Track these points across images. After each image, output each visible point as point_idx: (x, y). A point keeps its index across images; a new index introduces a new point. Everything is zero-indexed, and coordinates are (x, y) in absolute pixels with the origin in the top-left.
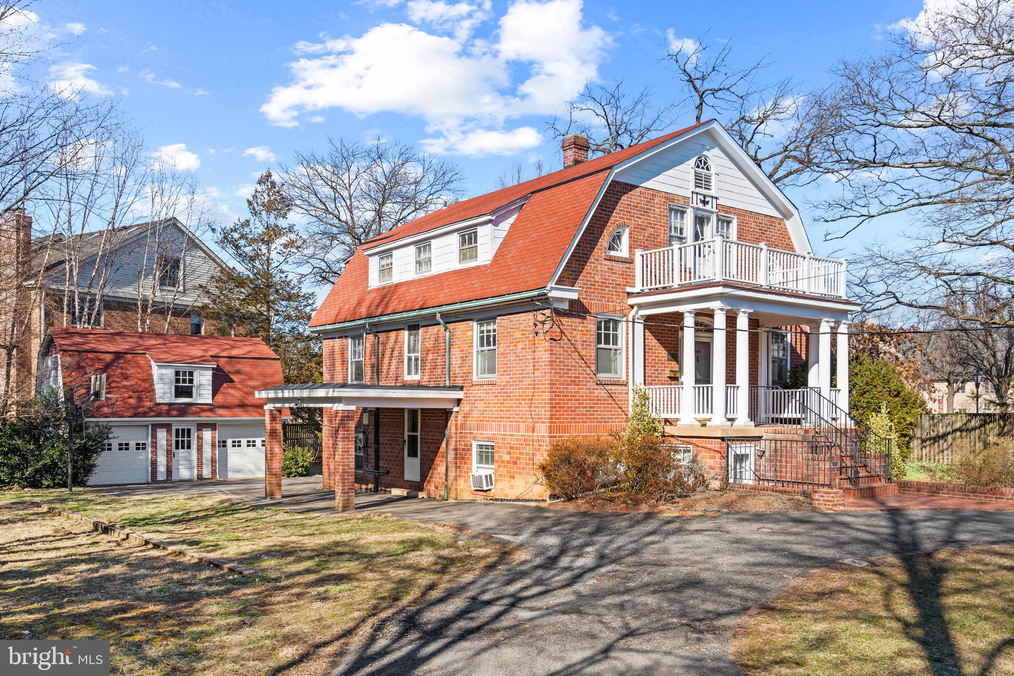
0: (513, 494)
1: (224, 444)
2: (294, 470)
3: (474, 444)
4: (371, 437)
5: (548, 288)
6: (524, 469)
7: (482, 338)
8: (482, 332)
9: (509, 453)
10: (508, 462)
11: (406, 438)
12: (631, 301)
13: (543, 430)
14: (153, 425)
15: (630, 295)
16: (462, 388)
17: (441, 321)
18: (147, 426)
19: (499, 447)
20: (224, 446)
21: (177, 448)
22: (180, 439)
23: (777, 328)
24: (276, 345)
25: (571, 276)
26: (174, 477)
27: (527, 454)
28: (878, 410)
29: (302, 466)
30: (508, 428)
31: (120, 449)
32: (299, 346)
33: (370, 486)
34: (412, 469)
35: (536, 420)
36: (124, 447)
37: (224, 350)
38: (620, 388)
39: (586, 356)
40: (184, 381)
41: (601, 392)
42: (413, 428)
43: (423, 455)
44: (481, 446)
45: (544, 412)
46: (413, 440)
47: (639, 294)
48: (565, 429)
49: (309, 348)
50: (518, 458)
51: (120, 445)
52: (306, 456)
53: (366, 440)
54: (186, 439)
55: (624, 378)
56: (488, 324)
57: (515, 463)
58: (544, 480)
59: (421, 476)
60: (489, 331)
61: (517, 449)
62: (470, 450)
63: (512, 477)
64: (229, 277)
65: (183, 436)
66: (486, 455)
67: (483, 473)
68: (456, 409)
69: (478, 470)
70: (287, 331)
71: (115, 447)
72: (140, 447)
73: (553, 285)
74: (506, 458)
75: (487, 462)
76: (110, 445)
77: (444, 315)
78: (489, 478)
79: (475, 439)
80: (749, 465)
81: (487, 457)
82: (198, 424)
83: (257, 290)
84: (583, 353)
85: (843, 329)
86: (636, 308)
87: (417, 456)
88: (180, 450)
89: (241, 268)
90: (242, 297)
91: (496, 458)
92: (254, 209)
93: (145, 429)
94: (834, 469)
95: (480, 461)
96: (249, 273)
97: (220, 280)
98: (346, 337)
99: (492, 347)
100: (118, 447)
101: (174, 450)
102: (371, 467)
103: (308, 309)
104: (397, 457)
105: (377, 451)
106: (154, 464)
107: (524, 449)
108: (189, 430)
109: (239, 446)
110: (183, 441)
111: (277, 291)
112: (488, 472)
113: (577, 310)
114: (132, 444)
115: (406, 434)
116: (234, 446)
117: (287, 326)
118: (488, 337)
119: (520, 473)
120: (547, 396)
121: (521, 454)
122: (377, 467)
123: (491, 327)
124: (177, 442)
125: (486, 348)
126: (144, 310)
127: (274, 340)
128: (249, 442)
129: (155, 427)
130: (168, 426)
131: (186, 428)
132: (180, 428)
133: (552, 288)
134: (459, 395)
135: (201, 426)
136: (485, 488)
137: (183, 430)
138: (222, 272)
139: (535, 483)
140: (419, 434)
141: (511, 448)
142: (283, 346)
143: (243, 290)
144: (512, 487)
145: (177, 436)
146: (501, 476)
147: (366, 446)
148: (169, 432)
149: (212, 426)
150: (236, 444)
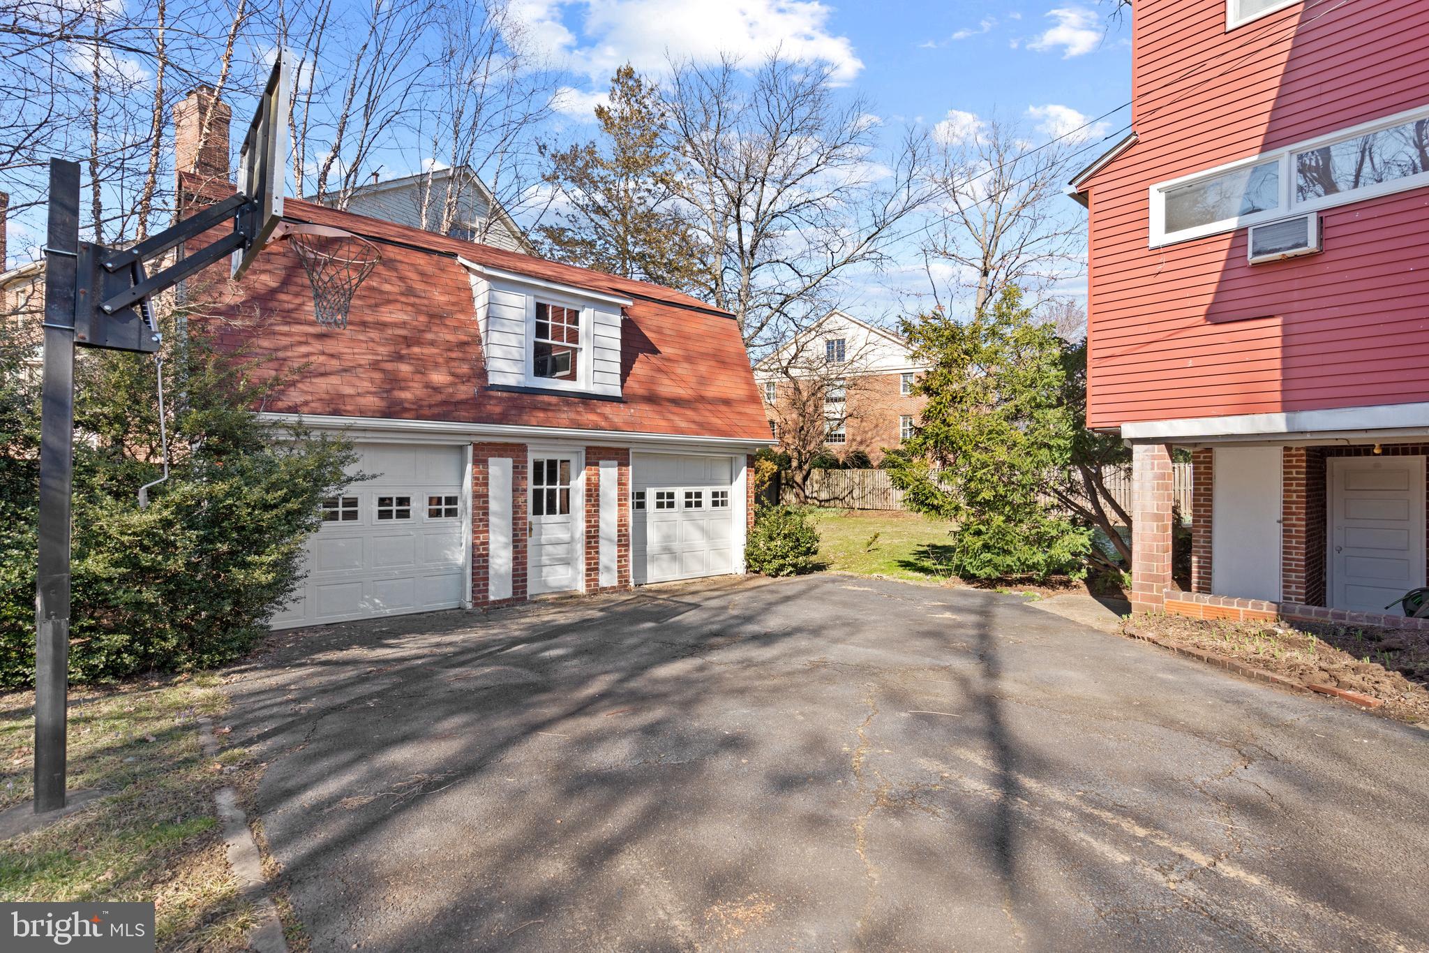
1: (640, 499)
14: (478, 447)
18: (461, 449)
21: (538, 511)
22: (545, 488)
26: (531, 589)
31: (384, 515)
36: (393, 508)
40: (558, 334)
51: (382, 501)
54: (558, 487)
65: (552, 480)
71: (368, 508)
72: (444, 507)
76: (353, 503)
82: (588, 449)
88: (545, 518)
93: (453, 458)
100: (376, 508)
101: (531, 517)
106: (480, 560)
108: (566, 465)
109: (670, 505)
110: (551, 493)
114: (419, 501)
116: (660, 505)
124: (538, 494)
128: (689, 496)
129: (485, 450)
130: (515, 450)
131: (559, 456)
132: (544, 457)
135: (595, 455)
137: (551, 464)
145: (538, 479)
148: (518, 467)
149: (620, 455)
150: (666, 502)
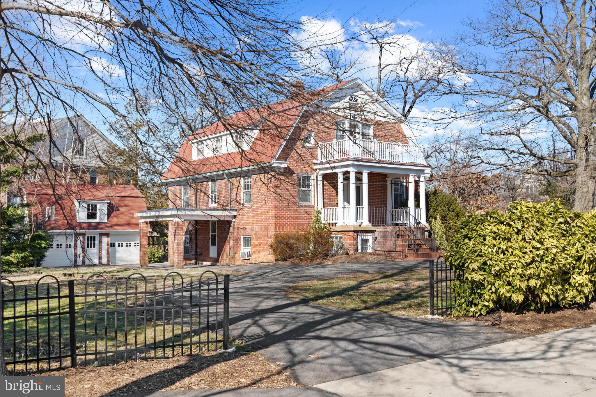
0: (259, 260)
1: (113, 245)
2: (152, 259)
3: (242, 237)
4: (193, 236)
5: (272, 162)
6: (264, 248)
7: (245, 185)
8: (246, 182)
9: (257, 241)
10: (257, 245)
11: (210, 236)
12: (316, 167)
13: (272, 229)
14: (75, 234)
15: (315, 164)
16: (236, 210)
17: (226, 177)
18: (72, 235)
19: (253, 238)
20: (114, 246)
21: (88, 247)
22: (90, 242)
23: (398, 178)
24: (141, 189)
25: (284, 157)
26: (86, 263)
27: (265, 240)
28: (436, 219)
29: (157, 257)
30: (257, 229)
31: (58, 248)
32: (155, 190)
33: (193, 261)
34: (213, 251)
35: (269, 224)
36: (59, 246)
37: (117, 193)
38: (311, 209)
39: (293, 193)
40: (92, 210)
41: (301, 211)
42: (214, 231)
43: (219, 244)
44: (245, 238)
45: (272, 220)
46: (214, 237)
47: (320, 164)
48: (283, 228)
49: (161, 191)
50: (261, 243)
52: (159, 251)
53: (191, 238)
54: (93, 242)
55: (313, 204)
56: (248, 179)
57: (260, 245)
58: (272, 252)
59: (218, 255)
60: (248, 182)
61: (261, 238)
62: (240, 240)
63: (259, 252)
64: (114, 150)
65: (91, 241)
66: (247, 243)
67: (246, 251)
68: (234, 220)
69: (244, 250)
70: (148, 181)
71: (55, 246)
72: (68, 246)
73: (275, 161)
74: (256, 243)
75: (248, 246)
76: (52, 245)
77: (227, 174)
78: (249, 254)
79: (243, 235)
80: (370, 244)
81: (248, 243)
82: (99, 234)
83: (130, 158)
84: (291, 192)
85: (422, 179)
86: (318, 170)
87: (215, 245)
88: (90, 248)
89: (121, 145)
90: (122, 161)
91: (252, 243)
92: (128, 110)
94: (405, 245)
95: (245, 245)
96: (125, 147)
97: (108, 152)
98: (180, 185)
99: (250, 190)
100: (56, 246)
101: (86, 248)
102: (193, 252)
103: (160, 168)
104: (206, 246)
105: (196, 244)
106: (76, 256)
107: (264, 238)
108: (94, 237)
109: (122, 246)
110: (91, 243)
111: (142, 158)
112: (248, 251)
113: (288, 172)
114: (64, 246)
115: (210, 234)
116: (119, 246)
117: (147, 179)
118: (248, 185)
119: (262, 250)
120: (273, 212)
121: (263, 240)
122: (196, 252)
123: (249, 180)
124: (88, 244)
125: (247, 190)
126: (66, 170)
127: (140, 186)
128: (127, 244)
129: (77, 235)
130: (83, 235)
131: (93, 236)
132: (90, 236)
133: (274, 163)
134: (235, 213)
135: (101, 235)
136: (247, 258)
137: (91, 237)
138: (109, 147)
139: (269, 254)
140: (216, 234)
141: (259, 238)
142: (145, 189)
143: (122, 157)
144: (259, 257)
145: (88, 241)
146: (254, 252)
147: (191, 241)
148: (84, 238)
149: (107, 235)
150: (121, 245)
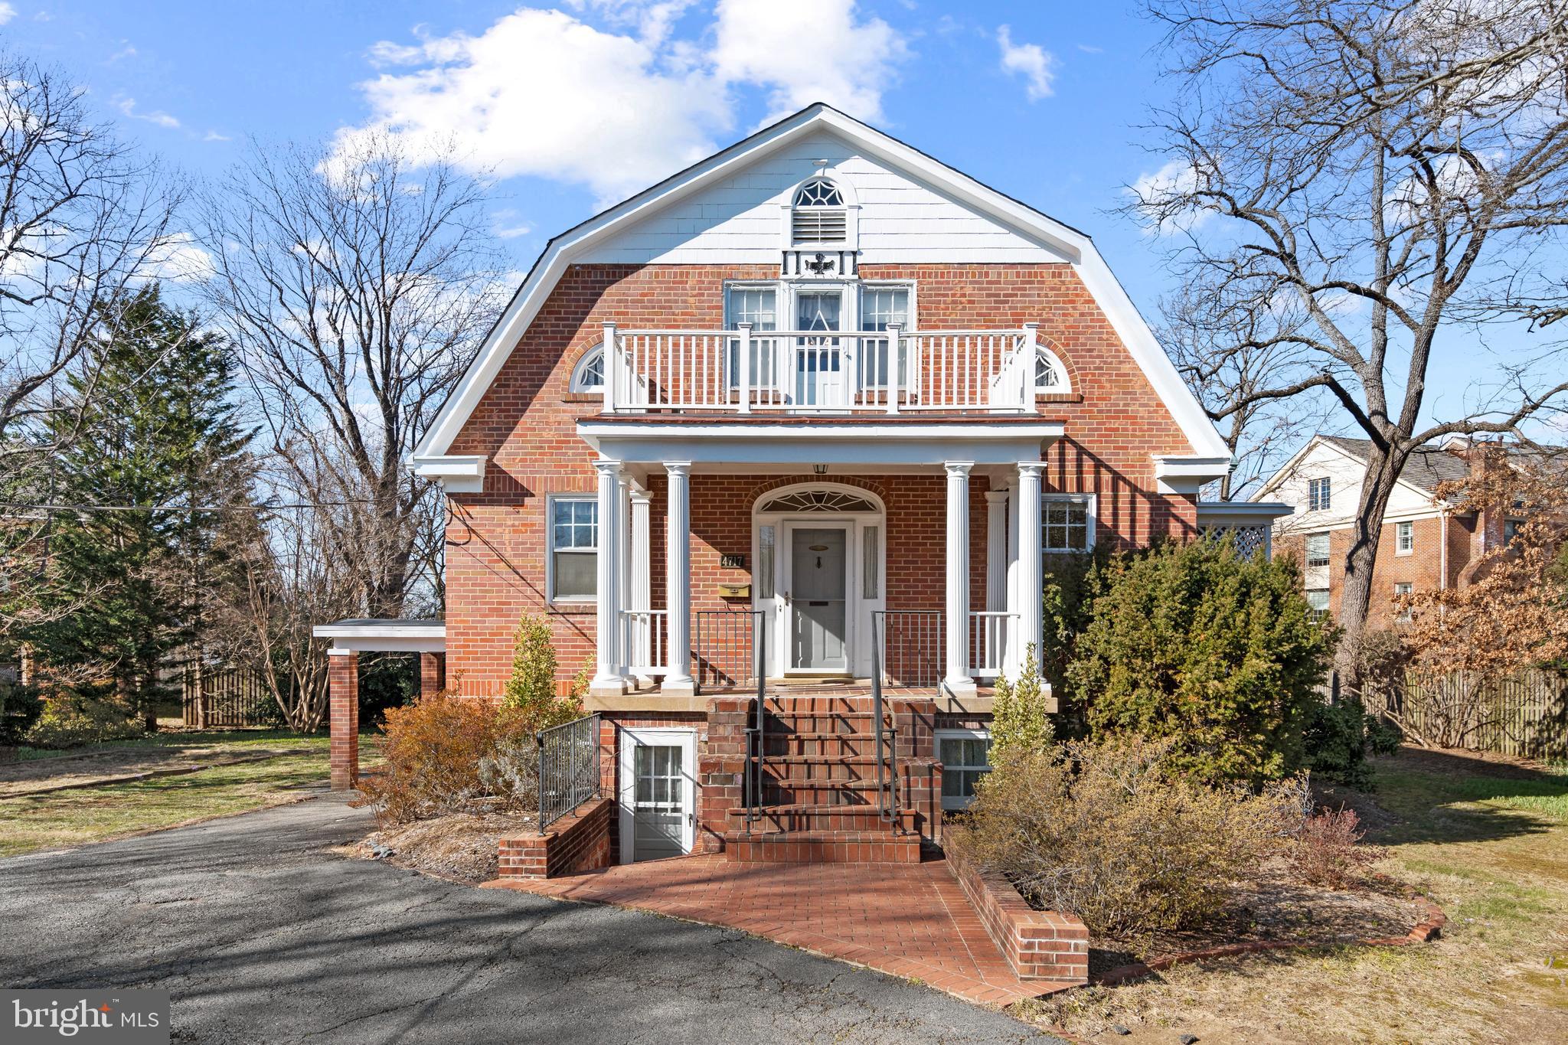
25: (488, 438)
39: (523, 567)
48: (479, 689)
73: (422, 457)
113: (504, 492)
